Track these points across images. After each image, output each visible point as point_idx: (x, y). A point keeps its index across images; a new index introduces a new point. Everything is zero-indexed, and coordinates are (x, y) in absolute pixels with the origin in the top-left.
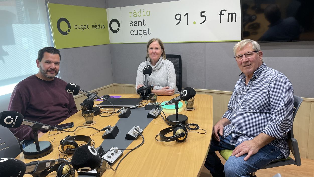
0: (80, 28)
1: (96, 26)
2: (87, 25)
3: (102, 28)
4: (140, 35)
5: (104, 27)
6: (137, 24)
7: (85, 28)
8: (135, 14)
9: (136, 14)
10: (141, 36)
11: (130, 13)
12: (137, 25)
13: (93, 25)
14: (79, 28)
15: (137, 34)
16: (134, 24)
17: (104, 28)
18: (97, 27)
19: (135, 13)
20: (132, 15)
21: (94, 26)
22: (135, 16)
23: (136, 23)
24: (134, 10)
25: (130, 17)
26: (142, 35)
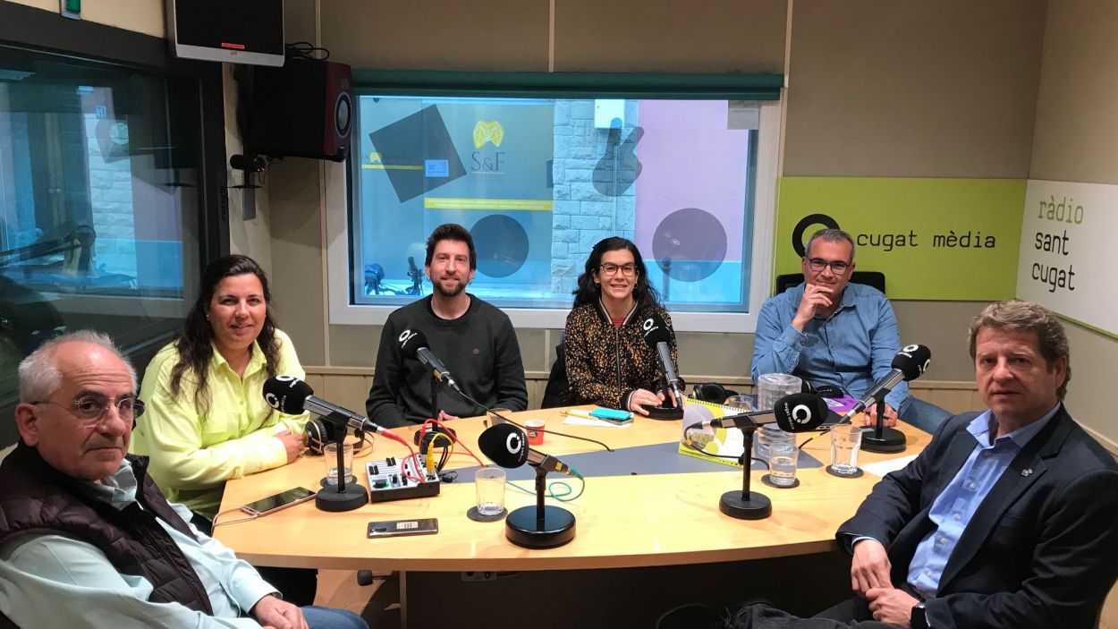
0: (878, 244)
1: (951, 239)
2: (911, 236)
3: (982, 242)
4: (1051, 283)
5: (991, 242)
6: (1049, 243)
7: (902, 243)
8: (1050, 211)
9: (1053, 212)
10: (1052, 289)
11: (1042, 203)
12: (1049, 250)
13: (935, 237)
14: (876, 243)
15: (1044, 278)
16: (1044, 241)
17: (993, 246)
18: (958, 242)
19: (1051, 208)
20: (1045, 210)
21: (940, 237)
22: (1050, 215)
23: (1048, 240)
24: (1052, 197)
25: (1041, 217)
26: (1054, 284)
